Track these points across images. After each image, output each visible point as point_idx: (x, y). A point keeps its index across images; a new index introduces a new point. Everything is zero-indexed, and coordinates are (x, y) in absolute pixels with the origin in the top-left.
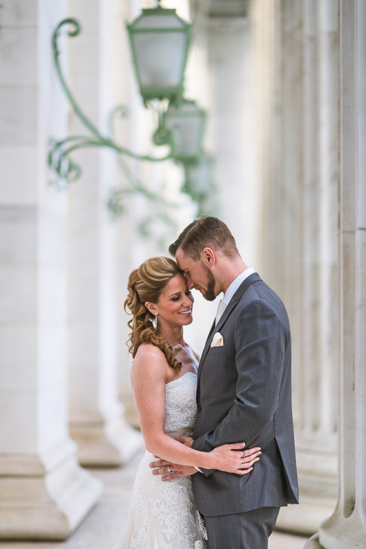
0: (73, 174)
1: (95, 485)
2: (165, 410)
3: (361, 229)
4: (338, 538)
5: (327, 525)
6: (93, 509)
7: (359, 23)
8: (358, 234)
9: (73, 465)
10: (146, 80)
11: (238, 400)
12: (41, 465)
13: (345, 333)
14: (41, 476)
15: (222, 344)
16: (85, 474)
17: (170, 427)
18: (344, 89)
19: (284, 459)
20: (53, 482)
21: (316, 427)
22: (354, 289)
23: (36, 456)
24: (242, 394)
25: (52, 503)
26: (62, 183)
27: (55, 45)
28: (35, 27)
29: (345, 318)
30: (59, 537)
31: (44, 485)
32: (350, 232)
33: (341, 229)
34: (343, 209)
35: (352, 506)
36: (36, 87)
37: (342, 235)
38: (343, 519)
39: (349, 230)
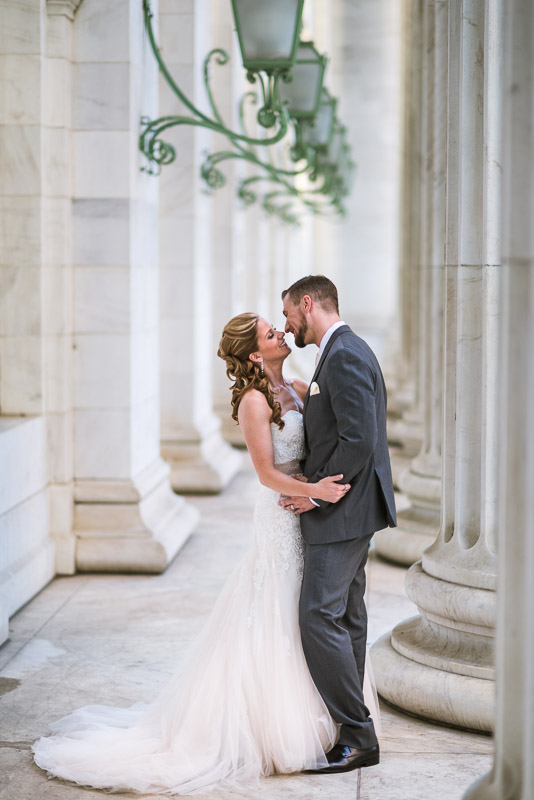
1: (191, 513)
2: (273, 446)
3: (463, 265)
4: (437, 561)
5: (429, 551)
6: (190, 540)
9: (166, 490)
11: (342, 438)
12: (135, 491)
13: (448, 365)
14: (135, 503)
15: (319, 392)
16: (180, 500)
17: (280, 461)
19: (383, 487)
20: (147, 509)
23: (128, 480)
24: (345, 433)
25: (148, 533)
26: (155, 167)
27: (146, 8)
29: (448, 349)
30: (155, 569)
31: (138, 513)
32: (455, 266)
33: (447, 264)
34: (449, 243)
35: (451, 532)
36: (128, 63)
37: (447, 269)
38: (443, 543)
39: (453, 264)
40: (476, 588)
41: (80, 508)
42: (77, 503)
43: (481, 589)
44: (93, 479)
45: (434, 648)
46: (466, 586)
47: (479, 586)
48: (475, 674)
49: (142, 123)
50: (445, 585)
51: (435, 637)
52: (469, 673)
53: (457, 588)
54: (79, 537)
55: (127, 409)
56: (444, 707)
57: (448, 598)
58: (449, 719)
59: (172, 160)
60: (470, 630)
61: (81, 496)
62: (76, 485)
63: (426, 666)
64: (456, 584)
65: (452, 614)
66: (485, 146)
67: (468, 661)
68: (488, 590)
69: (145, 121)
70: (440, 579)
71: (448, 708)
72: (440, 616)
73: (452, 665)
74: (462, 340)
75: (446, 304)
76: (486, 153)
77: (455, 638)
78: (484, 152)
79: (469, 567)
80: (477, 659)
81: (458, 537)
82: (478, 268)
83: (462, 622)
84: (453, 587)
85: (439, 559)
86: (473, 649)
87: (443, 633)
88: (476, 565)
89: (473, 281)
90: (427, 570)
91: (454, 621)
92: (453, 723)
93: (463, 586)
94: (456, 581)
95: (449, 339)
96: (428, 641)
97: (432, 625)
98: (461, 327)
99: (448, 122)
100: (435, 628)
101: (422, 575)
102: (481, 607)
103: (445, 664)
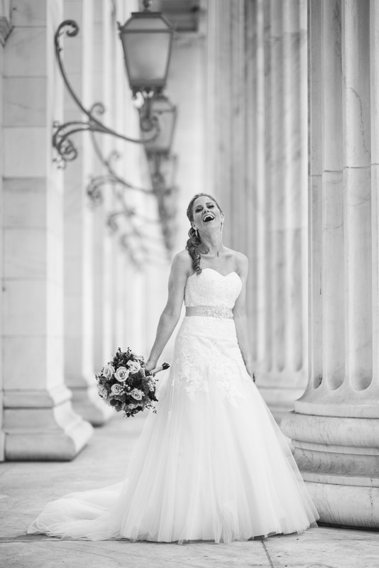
0: (72, 155)
3: (326, 171)
7: (324, 18)
8: (325, 175)
10: (134, 73)
12: (50, 399)
13: (314, 252)
14: (50, 408)
18: (313, 68)
20: (59, 413)
21: (281, 368)
22: (321, 218)
23: (45, 390)
25: (60, 430)
27: (56, 43)
28: (45, 27)
29: (313, 240)
30: (66, 458)
31: (52, 416)
32: (318, 176)
33: (311, 174)
34: (313, 159)
35: (319, 381)
36: (45, 77)
37: (311, 178)
38: (313, 390)
39: (317, 174)
40: (344, 417)
41: (8, 412)
42: (5, 408)
43: (348, 417)
44: (18, 390)
45: (310, 469)
46: (336, 417)
47: (346, 416)
48: (346, 483)
49: (54, 126)
50: (318, 418)
51: (310, 462)
52: (342, 483)
53: (328, 419)
54: (7, 434)
55: (44, 336)
56: (323, 509)
57: (322, 426)
59: (75, 158)
60: (340, 450)
61: (8, 404)
62: (4, 395)
64: (328, 416)
65: (326, 439)
66: (343, 77)
67: (341, 474)
68: (354, 418)
69: (56, 125)
70: (313, 415)
71: (326, 510)
72: (314, 443)
73: (328, 477)
74: (327, 229)
75: (311, 205)
76: (345, 82)
77: (326, 459)
78: (343, 81)
79: (337, 403)
80: (346, 472)
81: (327, 382)
82: (340, 172)
83: (332, 445)
84: (325, 418)
85: (311, 401)
86: (343, 466)
87: (317, 458)
88: (343, 401)
89: (334, 183)
90: (301, 412)
91: (327, 445)
92: (331, 522)
93: (333, 417)
94: (328, 415)
95: (314, 232)
96: (304, 465)
97: (306, 453)
98: (326, 219)
99: (311, 67)
100: (309, 455)
101: (298, 416)
102: (350, 430)
103: (321, 477)
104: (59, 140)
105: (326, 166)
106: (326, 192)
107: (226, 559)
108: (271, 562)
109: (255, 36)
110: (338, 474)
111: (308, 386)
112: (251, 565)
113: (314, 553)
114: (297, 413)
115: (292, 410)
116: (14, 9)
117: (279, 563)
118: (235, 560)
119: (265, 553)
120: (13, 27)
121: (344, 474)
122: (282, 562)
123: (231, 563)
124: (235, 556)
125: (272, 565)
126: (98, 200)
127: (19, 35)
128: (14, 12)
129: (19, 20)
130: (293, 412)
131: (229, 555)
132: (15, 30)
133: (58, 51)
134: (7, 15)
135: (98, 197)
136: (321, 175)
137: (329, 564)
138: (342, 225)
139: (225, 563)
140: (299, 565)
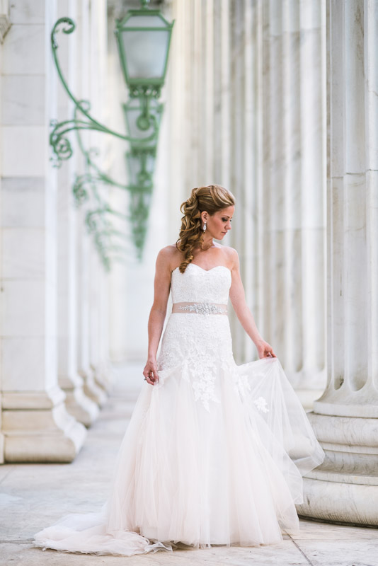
0: (67, 155)
3: (348, 174)
7: (346, 22)
8: (346, 178)
10: (132, 71)
12: (49, 400)
14: (49, 409)
22: (342, 220)
23: (44, 392)
25: (60, 431)
27: (53, 41)
28: (43, 24)
29: (334, 241)
30: (66, 460)
31: (51, 418)
32: (338, 178)
33: (331, 176)
34: (333, 161)
35: (340, 382)
36: (44, 75)
37: (331, 180)
38: (334, 392)
39: (337, 176)
40: (368, 418)
41: (6, 413)
42: (4, 410)
43: (372, 418)
44: (16, 392)
45: (333, 469)
46: (359, 418)
47: (371, 416)
48: (372, 483)
49: (52, 125)
50: (341, 419)
51: (332, 462)
52: (367, 483)
53: (352, 419)
54: (6, 436)
55: (43, 337)
56: (349, 509)
57: (346, 427)
58: (353, 519)
59: (70, 156)
60: (364, 451)
61: (7, 405)
62: (3, 396)
63: (329, 481)
64: (350, 417)
65: (350, 439)
66: (366, 80)
67: (364, 475)
69: (53, 123)
70: (336, 416)
71: (353, 509)
72: (338, 444)
73: (353, 478)
74: (348, 231)
75: (332, 208)
76: (368, 86)
77: (350, 460)
78: (366, 85)
79: (361, 404)
80: (371, 472)
81: (348, 383)
82: (362, 174)
83: (356, 445)
84: (348, 419)
85: (332, 402)
86: (367, 467)
87: (339, 458)
88: (366, 402)
89: (356, 185)
90: (322, 412)
91: (350, 445)
92: (357, 521)
93: (356, 418)
94: (350, 415)
95: (335, 234)
96: (326, 465)
97: (328, 454)
98: (347, 221)
99: (331, 69)
100: (331, 456)
101: (319, 416)
102: (375, 430)
103: (346, 477)
104: (55, 138)
105: (347, 168)
106: (347, 194)
107: (264, 558)
108: (309, 561)
109: (243, 33)
110: (362, 475)
111: (327, 387)
112: (290, 564)
113: (348, 552)
114: (318, 414)
115: (311, 411)
116: (13, 6)
117: (317, 562)
118: (273, 559)
119: (300, 552)
120: (12, 24)
121: (369, 475)
122: (319, 561)
123: (270, 562)
124: (272, 555)
125: (311, 564)
126: (82, 198)
127: (16, 33)
128: (12, 10)
129: (17, 17)
130: (313, 413)
131: (266, 555)
132: (13, 27)
133: (54, 48)
134: (5, 12)
135: (82, 195)
136: (342, 178)
137: (367, 562)
138: (365, 226)
139: (264, 562)
140: (338, 563)
